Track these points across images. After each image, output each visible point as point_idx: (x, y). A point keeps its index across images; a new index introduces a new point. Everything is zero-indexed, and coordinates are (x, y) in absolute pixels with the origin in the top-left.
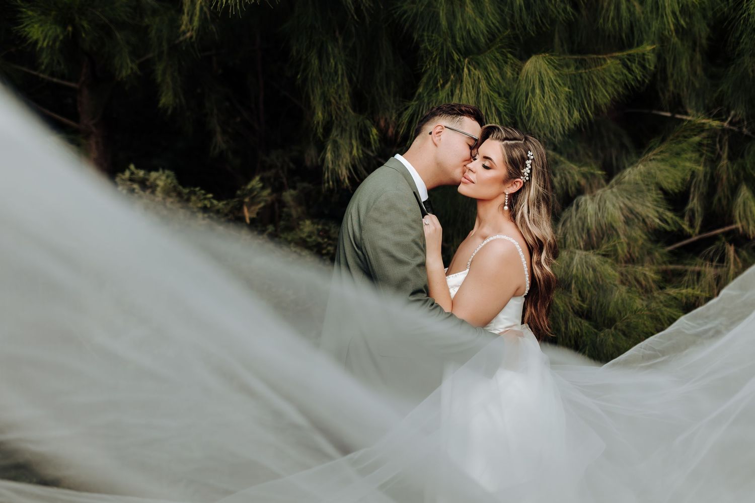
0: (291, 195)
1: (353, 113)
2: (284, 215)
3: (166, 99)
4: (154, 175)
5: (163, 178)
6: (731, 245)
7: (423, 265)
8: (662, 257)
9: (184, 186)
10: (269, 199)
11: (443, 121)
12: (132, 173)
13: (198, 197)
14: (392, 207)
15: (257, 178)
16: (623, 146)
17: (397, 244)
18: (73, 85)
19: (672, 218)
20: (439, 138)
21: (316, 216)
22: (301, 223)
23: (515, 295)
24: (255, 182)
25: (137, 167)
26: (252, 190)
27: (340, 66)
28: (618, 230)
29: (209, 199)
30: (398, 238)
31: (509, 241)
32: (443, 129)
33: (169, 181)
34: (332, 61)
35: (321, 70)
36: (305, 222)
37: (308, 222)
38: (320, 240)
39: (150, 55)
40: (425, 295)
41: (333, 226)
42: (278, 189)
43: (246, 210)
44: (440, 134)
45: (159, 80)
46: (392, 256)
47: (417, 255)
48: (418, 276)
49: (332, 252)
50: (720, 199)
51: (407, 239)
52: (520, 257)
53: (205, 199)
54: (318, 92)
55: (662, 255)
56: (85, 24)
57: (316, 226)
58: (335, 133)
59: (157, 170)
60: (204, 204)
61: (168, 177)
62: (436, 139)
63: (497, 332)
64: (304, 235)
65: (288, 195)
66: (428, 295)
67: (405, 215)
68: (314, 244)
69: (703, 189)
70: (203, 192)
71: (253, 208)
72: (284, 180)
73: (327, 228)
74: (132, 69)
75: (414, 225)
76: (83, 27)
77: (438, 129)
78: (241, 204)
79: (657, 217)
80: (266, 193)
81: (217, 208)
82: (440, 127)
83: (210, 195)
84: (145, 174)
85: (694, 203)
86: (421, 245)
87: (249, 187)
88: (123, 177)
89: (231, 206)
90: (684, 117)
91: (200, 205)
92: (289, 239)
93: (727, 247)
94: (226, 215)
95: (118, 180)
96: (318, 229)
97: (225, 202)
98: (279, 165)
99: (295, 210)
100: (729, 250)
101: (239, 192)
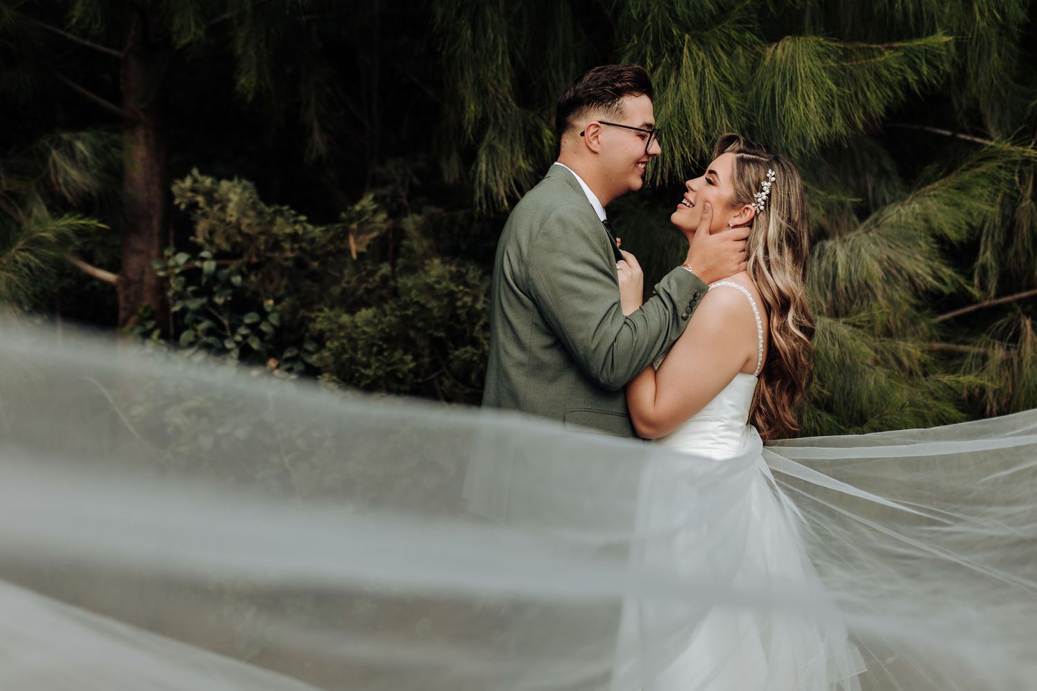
0: (415, 223)
1: (517, 109)
2: (403, 250)
3: (246, 81)
4: (225, 184)
5: (239, 190)
6: (1028, 317)
8: (930, 328)
9: (268, 204)
10: (384, 226)
11: (594, 114)
12: (195, 181)
13: (287, 219)
15: (371, 196)
16: (882, 173)
18: (115, 52)
19: (950, 276)
20: (597, 141)
21: (449, 253)
22: (427, 262)
24: (367, 202)
25: (202, 173)
26: (361, 213)
27: (500, 40)
28: (875, 290)
29: (301, 222)
31: (739, 290)
32: (599, 126)
33: (247, 195)
34: (490, 31)
35: (475, 46)
36: (432, 260)
37: (437, 261)
38: (453, 287)
39: (227, 15)
41: (472, 267)
42: (396, 213)
43: (352, 240)
44: (596, 134)
45: (239, 51)
49: (470, 304)
50: (1017, 253)
52: (753, 314)
53: (296, 222)
54: (469, 76)
55: (930, 327)
57: (447, 267)
58: (490, 135)
59: (230, 179)
60: (295, 229)
61: (245, 189)
62: (596, 146)
64: (431, 280)
65: (411, 222)
68: (445, 292)
69: (999, 237)
70: (293, 212)
71: (361, 237)
72: (404, 201)
73: (463, 270)
74: (196, 34)
77: (592, 129)
78: (346, 233)
79: (930, 275)
80: (382, 216)
81: (312, 235)
82: (593, 126)
83: (303, 218)
84: (212, 183)
85: (986, 256)
87: (358, 208)
88: (182, 185)
89: (332, 233)
90: (969, 138)
91: (288, 230)
92: (410, 284)
93: (1023, 321)
94: (324, 246)
95: (175, 189)
96: (450, 272)
97: (323, 228)
98: (399, 179)
99: (418, 244)
100: (1025, 326)
101: (343, 215)
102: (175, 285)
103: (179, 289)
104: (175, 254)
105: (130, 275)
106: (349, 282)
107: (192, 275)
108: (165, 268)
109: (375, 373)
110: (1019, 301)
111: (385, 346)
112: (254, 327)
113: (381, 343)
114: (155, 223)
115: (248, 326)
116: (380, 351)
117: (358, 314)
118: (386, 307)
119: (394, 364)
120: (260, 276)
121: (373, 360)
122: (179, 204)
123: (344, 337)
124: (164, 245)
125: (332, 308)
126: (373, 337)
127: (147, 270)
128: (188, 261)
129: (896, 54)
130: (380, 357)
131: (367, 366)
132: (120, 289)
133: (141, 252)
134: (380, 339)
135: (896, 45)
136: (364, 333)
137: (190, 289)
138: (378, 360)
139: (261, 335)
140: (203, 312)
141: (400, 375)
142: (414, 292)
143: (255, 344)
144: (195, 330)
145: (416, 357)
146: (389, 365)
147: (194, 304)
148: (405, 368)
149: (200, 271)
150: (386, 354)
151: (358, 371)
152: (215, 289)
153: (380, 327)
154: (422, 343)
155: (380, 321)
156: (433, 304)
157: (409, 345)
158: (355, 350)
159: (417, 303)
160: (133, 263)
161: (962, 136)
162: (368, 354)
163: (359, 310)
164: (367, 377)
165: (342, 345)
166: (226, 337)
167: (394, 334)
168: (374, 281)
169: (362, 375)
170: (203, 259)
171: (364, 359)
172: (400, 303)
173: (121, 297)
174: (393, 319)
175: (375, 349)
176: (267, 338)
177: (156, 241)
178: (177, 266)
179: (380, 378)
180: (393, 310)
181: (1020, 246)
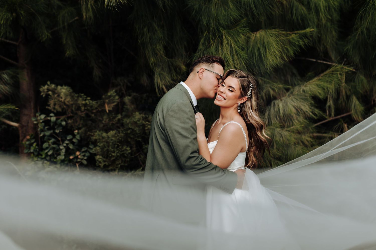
0: (128, 99)
2: (124, 109)
4: (59, 87)
5: (65, 89)
6: (346, 124)
7: (196, 139)
8: (312, 129)
9: (76, 93)
10: (118, 101)
11: (203, 66)
12: (49, 86)
13: (83, 99)
14: (180, 109)
17: (183, 128)
18: (15, 43)
20: (202, 75)
21: (141, 109)
22: (134, 113)
23: (241, 151)
24: (112, 92)
25: (51, 83)
26: (110, 96)
28: (293, 117)
29: (88, 100)
30: (183, 125)
31: (237, 124)
32: (204, 70)
33: (68, 90)
36: (136, 113)
37: (137, 113)
38: (144, 122)
40: (198, 154)
41: (150, 114)
42: (122, 96)
43: (106, 106)
44: (202, 73)
45: (64, 42)
46: (181, 134)
47: (193, 134)
48: (194, 144)
51: (188, 126)
52: (242, 132)
53: (86, 100)
56: (22, 12)
57: (141, 115)
59: (62, 86)
60: (86, 102)
62: (201, 76)
63: (233, 171)
64: (136, 120)
65: (127, 99)
66: (199, 154)
67: (186, 113)
68: (141, 124)
70: (85, 96)
71: (110, 105)
72: (124, 92)
73: (147, 116)
74: (47, 36)
75: (191, 118)
76: (21, 13)
77: (202, 71)
78: (104, 103)
79: (311, 112)
80: (117, 97)
81: (92, 104)
82: (202, 69)
83: (89, 98)
84: (55, 86)
86: (194, 129)
87: (109, 94)
88: (44, 88)
89: (99, 103)
90: (322, 62)
91: (84, 102)
92: (128, 121)
93: (344, 125)
94: (96, 108)
95: (41, 89)
96: (143, 117)
97: (96, 102)
98: (122, 84)
99: (130, 107)
100: (345, 127)
101: (103, 97)
102: (41, 126)
103: (42, 128)
104: (40, 115)
105: (23, 123)
106: (105, 121)
107: (47, 122)
108: (37, 120)
109: (116, 155)
110: (342, 118)
111: (120, 145)
112: (71, 140)
113: (118, 144)
114: (32, 104)
115: (68, 140)
116: (118, 146)
117: (109, 133)
118: (120, 130)
119: (123, 151)
120: (72, 121)
121: (115, 150)
122: (43, 95)
123: (104, 142)
124: (36, 112)
125: (99, 131)
126: (115, 141)
127: (30, 121)
128: (45, 117)
129: (296, 35)
130: (118, 149)
131: (114, 152)
132: (20, 129)
133: (27, 115)
134: (118, 142)
135: (296, 32)
136: (112, 140)
137: (46, 127)
138: (118, 150)
139: (73, 143)
140: (51, 136)
141: (126, 155)
142: (130, 125)
143: (71, 147)
144: (49, 143)
145: (131, 148)
146: (121, 151)
147: (48, 133)
148: (128, 152)
149: (50, 121)
150: (120, 147)
151: (110, 154)
152: (56, 127)
153: (117, 138)
154: (133, 143)
155: (118, 136)
156: (137, 129)
157: (128, 144)
158: (108, 147)
159: (131, 128)
160: (24, 119)
161: (319, 61)
162: (113, 148)
163: (110, 132)
164: (114, 156)
165: (104, 145)
166: (60, 144)
167: (123, 140)
168: (116, 121)
169: (112, 155)
170: (51, 117)
171: (113, 150)
172: (125, 128)
173: (20, 132)
174: (122, 135)
175: (116, 146)
176: (75, 144)
177: (33, 111)
178: (41, 119)
179: (118, 156)
180: (122, 131)
181: (342, 99)
